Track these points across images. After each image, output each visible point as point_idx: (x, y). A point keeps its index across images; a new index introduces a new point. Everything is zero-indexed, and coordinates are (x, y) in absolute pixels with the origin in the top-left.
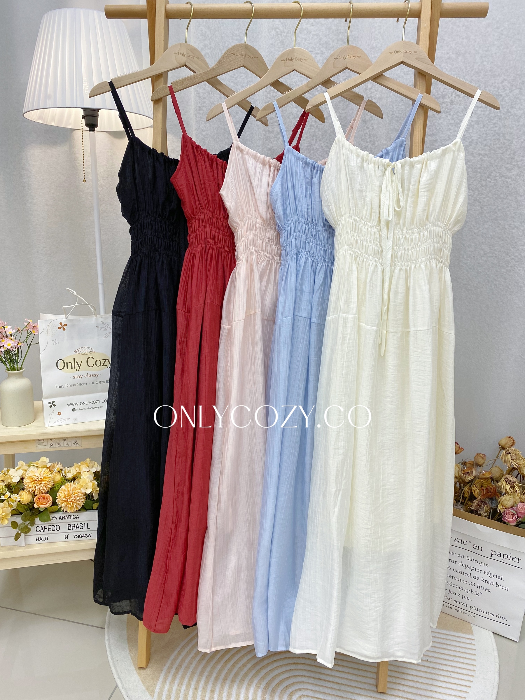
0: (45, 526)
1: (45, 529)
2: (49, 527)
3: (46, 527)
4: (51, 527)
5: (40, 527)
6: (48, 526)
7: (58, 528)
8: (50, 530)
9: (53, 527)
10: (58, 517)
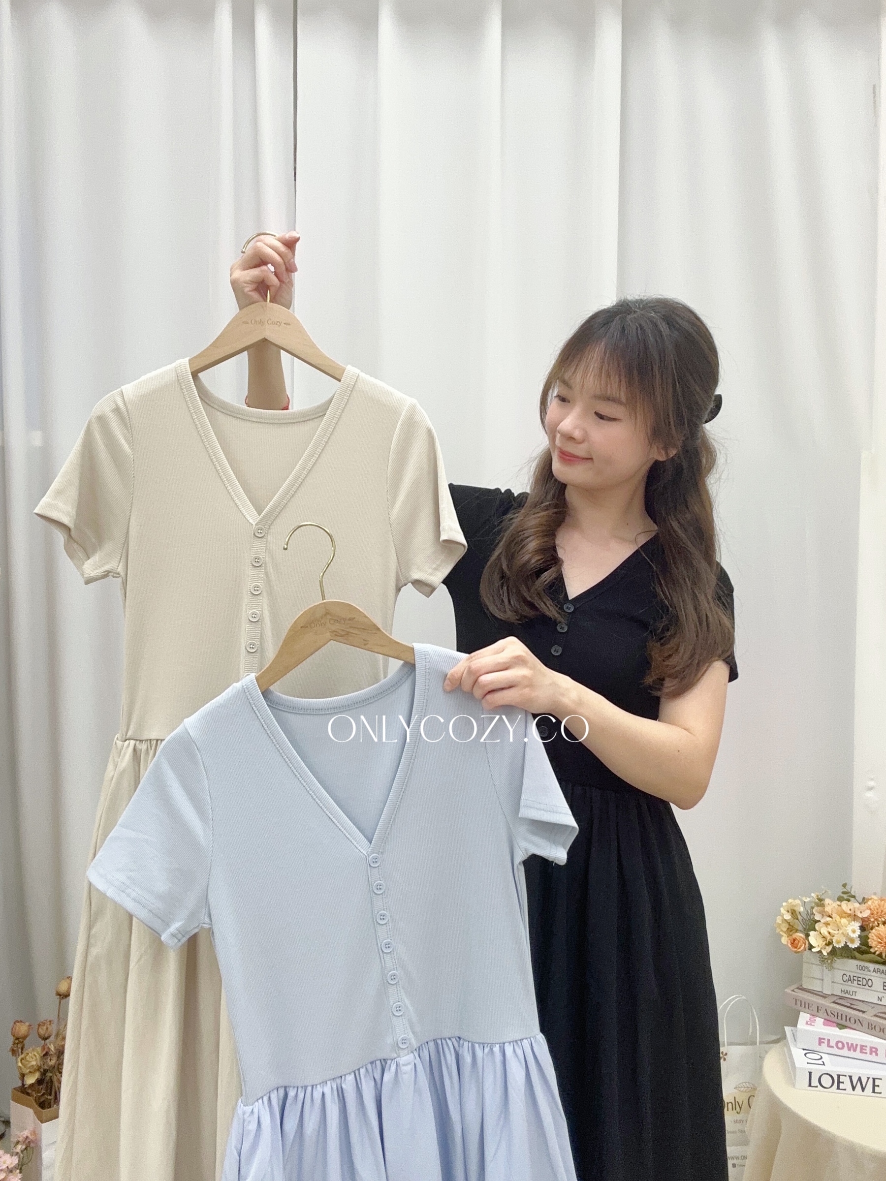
0: (854, 976)
1: (854, 980)
2: (859, 979)
3: (855, 978)
4: (861, 979)
5: (848, 975)
6: (858, 977)
7: (870, 984)
8: (859, 982)
9: (864, 980)
10: (872, 970)
